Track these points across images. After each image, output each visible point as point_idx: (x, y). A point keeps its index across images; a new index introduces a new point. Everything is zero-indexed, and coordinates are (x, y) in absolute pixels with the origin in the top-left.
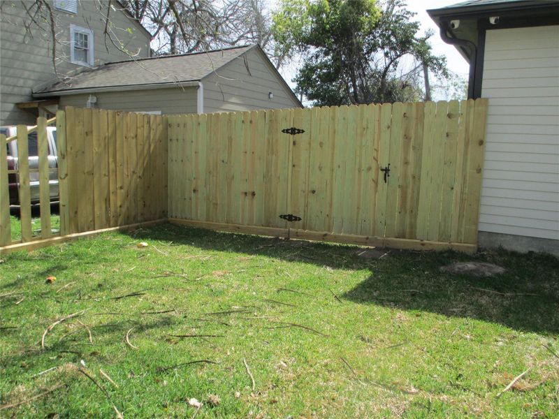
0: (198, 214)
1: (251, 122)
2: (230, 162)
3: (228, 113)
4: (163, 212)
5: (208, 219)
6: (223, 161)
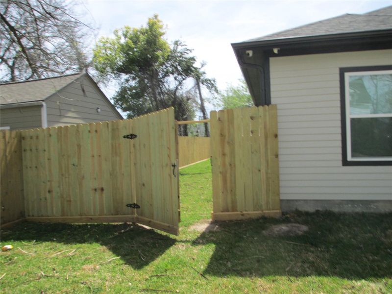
0: (53, 211)
1: (96, 131)
2: (80, 165)
4: (21, 213)
5: (63, 215)
6: (74, 165)
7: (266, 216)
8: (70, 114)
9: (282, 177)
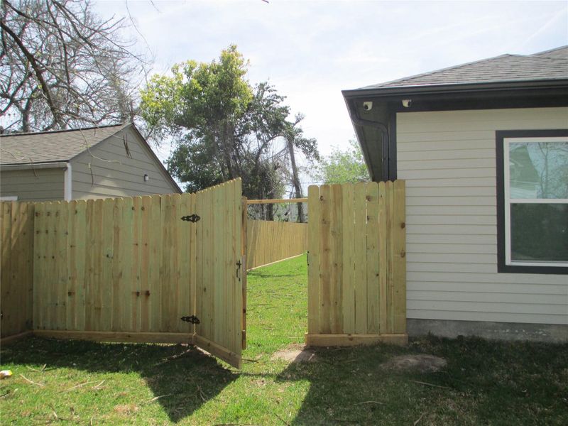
0: (75, 323)
1: (143, 209)
2: (117, 257)
3: (113, 199)
4: (27, 323)
5: (88, 328)
6: (108, 256)
7: (385, 341)
8: (106, 182)
9: (409, 286)
